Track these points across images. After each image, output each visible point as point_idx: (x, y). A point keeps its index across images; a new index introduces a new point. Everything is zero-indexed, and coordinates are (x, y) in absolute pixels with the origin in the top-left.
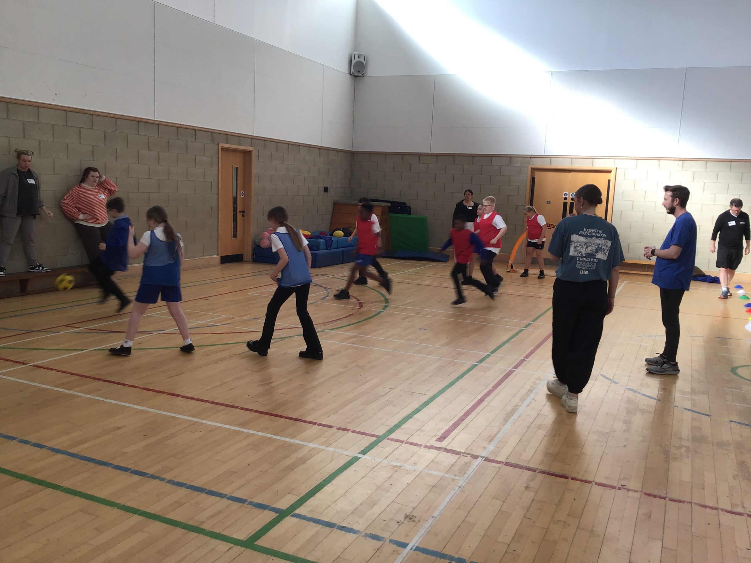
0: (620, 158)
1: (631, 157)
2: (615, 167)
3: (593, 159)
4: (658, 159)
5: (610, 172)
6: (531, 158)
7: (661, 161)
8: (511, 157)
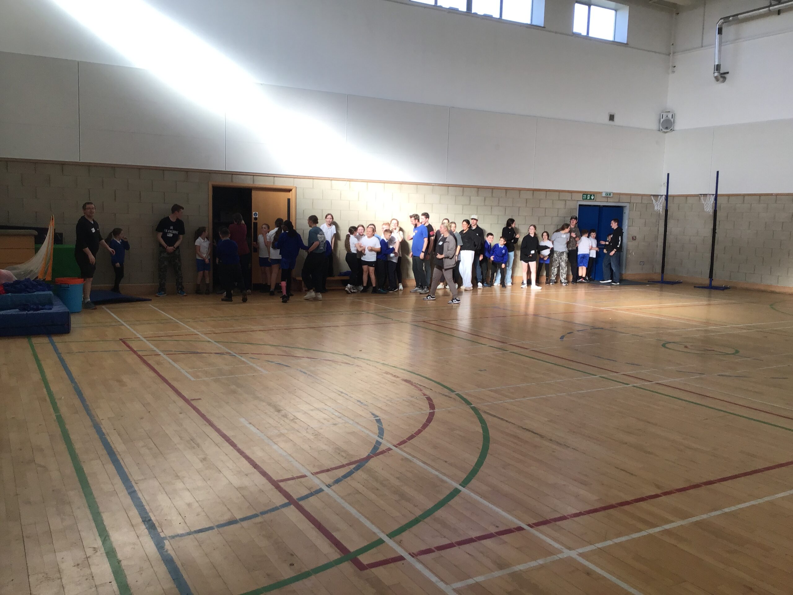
0: (298, 177)
1: (308, 177)
2: (295, 186)
3: (274, 177)
4: (331, 179)
5: (289, 190)
6: (210, 173)
7: (333, 181)
8: (187, 172)
